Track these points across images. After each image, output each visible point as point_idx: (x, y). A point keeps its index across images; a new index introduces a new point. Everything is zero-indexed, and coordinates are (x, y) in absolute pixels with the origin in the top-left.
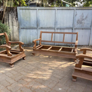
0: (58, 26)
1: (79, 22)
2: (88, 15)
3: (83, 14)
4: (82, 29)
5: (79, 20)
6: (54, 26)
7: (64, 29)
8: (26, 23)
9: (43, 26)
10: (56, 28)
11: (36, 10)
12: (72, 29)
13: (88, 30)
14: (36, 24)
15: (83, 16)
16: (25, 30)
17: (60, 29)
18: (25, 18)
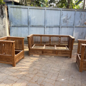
0: (48, 25)
1: (65, 21)
2: (71, 15)
3: (67, 14)
4: (67, 27)
5: (64, 20)
6: (44, 25)
7: (52, 27)
8: (18, 21)
9: (34, 25)
10: (45, 26)
11: (27, 9)
12: (59, 27)
13: (71, 28)
14: (27, 22)
15: (68, 17)
16: (16, 28)
17: (49, 27)
18: (17, 16)
